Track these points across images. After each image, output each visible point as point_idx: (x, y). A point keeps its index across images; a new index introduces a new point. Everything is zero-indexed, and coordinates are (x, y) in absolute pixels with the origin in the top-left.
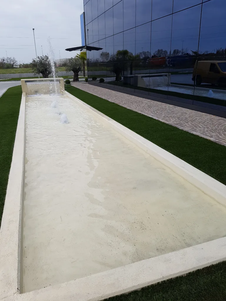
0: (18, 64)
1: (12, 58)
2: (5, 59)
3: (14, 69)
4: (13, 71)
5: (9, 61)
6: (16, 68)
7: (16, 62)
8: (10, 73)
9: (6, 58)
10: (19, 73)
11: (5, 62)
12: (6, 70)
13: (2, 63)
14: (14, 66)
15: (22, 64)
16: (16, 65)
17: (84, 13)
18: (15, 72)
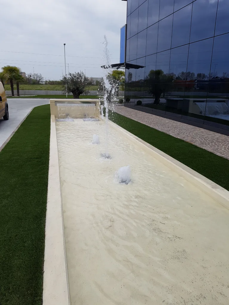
0: (44, 81)
1: (39, 75)
2: (31, 75)
3: (40, 85)
4: (39, 87)
5: (35, 77)
6: (42, 84)
7: (43, 79)
8: (36, 90)
9: (33, 74)
10: (45, 90)
11: (32, 78)
12: (32, 86)
13: (28, 79)
14: (40, 83)
15: (48, 81)
16: (42, 82)
17: (126, 25)
18: (41, 89)
